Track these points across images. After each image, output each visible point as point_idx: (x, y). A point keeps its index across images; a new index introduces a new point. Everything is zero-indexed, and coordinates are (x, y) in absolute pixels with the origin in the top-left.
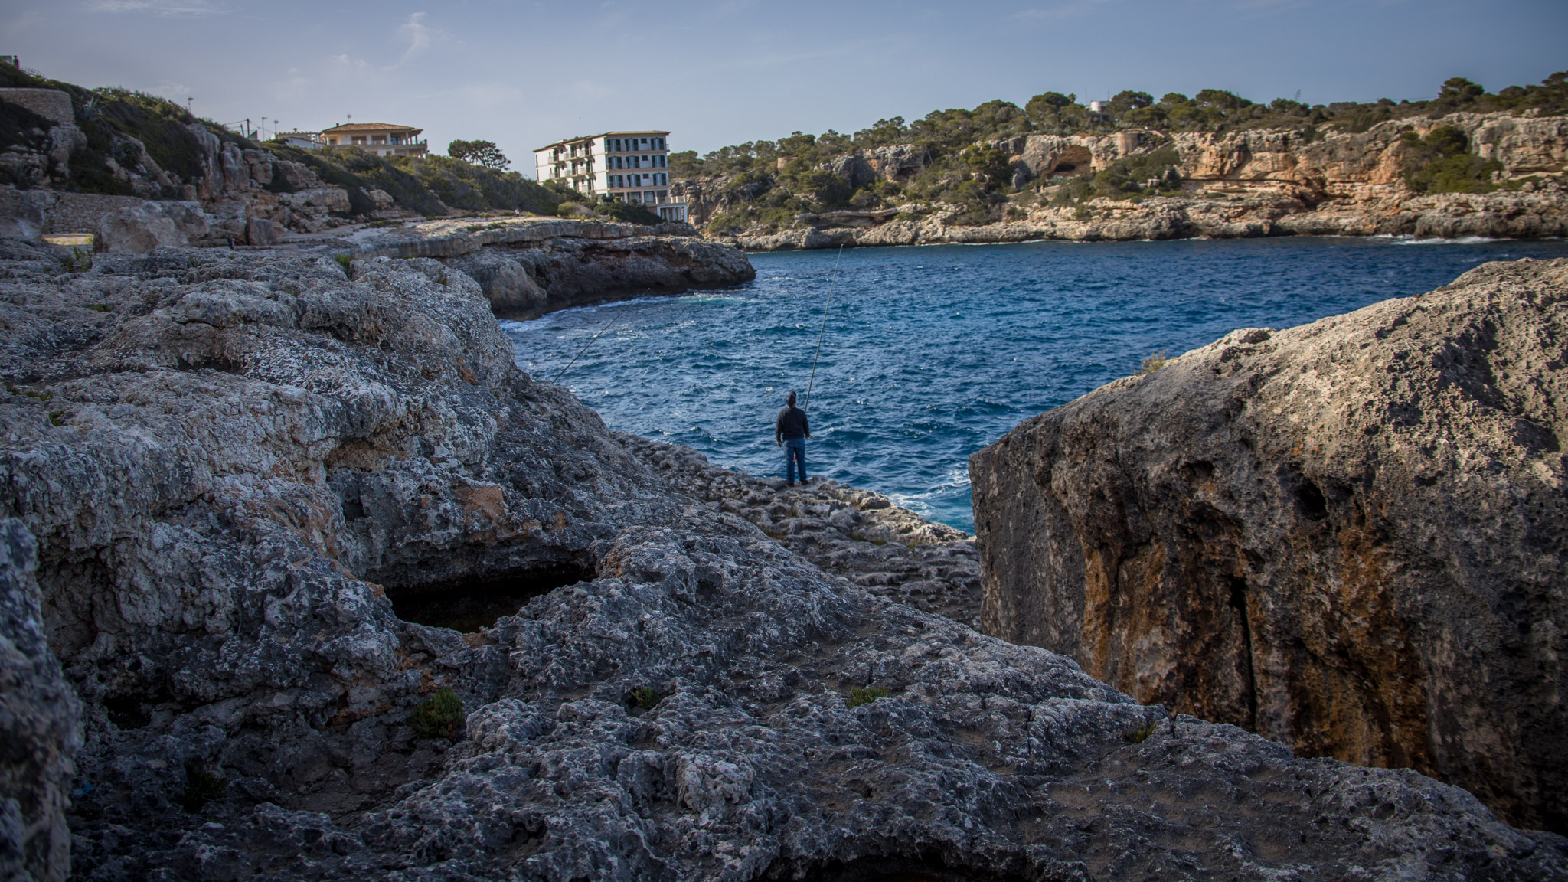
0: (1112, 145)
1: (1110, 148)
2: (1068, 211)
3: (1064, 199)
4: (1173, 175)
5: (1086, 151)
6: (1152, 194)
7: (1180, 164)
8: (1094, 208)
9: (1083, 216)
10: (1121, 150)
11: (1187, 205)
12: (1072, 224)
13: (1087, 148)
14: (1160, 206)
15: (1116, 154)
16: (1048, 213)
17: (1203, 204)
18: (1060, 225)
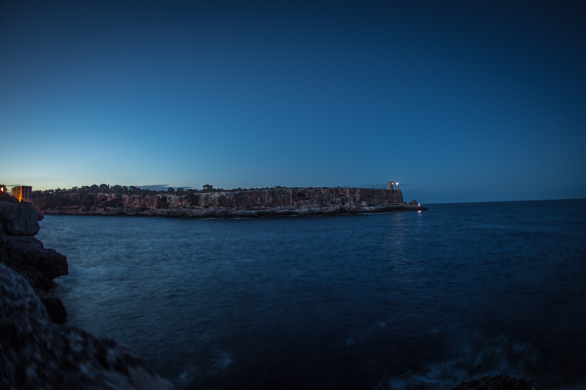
0: (112, 196)
1: (111, 197)
2: (103, 209)
3: (102, 207)
4: (121, 203)
5: (107, 197)
6: (117, 207)
7: (122, 201)
8: (107, 209)
9: (105, 210)
10: (113, 197)
11: (123, 209)
12: (103, 212)
13: (107, 196)
14: (118, 208)
15: (112, 198)
16: (100, 209)
17: (126, 209)
18: (102, 212)
